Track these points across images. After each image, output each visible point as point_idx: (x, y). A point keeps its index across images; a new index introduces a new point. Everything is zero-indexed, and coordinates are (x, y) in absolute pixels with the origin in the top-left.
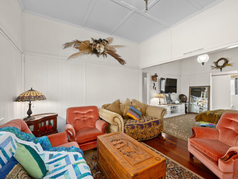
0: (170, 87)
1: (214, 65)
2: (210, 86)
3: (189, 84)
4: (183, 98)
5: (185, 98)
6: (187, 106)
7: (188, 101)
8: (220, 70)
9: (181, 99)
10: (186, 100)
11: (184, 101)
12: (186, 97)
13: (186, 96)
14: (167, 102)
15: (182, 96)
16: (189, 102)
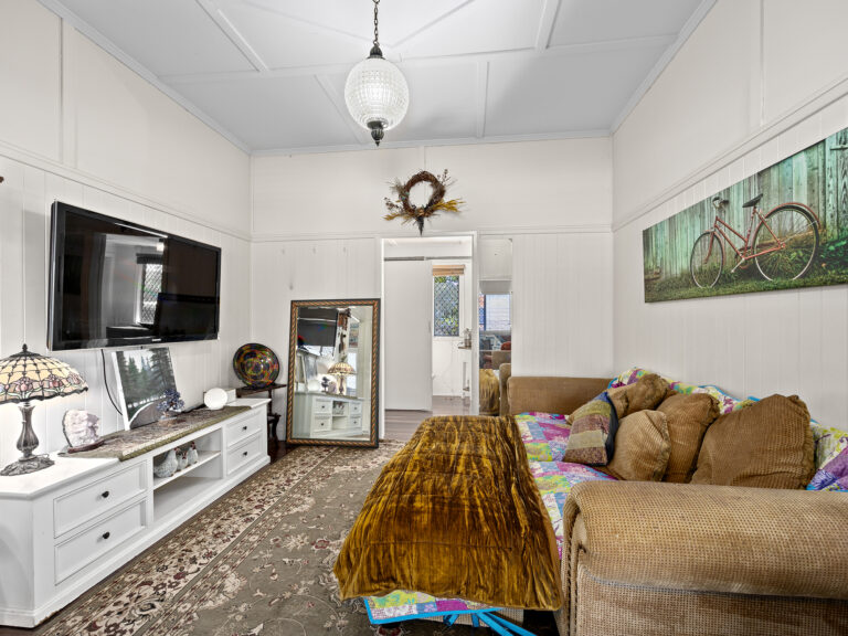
0: (181, 298)
1: (395, 198)
2: (379, 300)
3: (291, 288)
4: (257, 368)
5: (267, 366)
6: (280, 409)
7: (283, 379)
8: (417, 226)
9: (250, 372)
10: (276, 374)
11: (266, 380)
12: (276, 360)
13: (273, 354)
14: (131, 412)
15: (253, 355)
16: (289, 386)
